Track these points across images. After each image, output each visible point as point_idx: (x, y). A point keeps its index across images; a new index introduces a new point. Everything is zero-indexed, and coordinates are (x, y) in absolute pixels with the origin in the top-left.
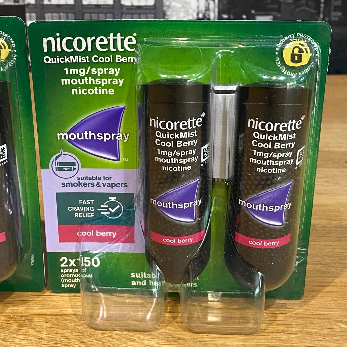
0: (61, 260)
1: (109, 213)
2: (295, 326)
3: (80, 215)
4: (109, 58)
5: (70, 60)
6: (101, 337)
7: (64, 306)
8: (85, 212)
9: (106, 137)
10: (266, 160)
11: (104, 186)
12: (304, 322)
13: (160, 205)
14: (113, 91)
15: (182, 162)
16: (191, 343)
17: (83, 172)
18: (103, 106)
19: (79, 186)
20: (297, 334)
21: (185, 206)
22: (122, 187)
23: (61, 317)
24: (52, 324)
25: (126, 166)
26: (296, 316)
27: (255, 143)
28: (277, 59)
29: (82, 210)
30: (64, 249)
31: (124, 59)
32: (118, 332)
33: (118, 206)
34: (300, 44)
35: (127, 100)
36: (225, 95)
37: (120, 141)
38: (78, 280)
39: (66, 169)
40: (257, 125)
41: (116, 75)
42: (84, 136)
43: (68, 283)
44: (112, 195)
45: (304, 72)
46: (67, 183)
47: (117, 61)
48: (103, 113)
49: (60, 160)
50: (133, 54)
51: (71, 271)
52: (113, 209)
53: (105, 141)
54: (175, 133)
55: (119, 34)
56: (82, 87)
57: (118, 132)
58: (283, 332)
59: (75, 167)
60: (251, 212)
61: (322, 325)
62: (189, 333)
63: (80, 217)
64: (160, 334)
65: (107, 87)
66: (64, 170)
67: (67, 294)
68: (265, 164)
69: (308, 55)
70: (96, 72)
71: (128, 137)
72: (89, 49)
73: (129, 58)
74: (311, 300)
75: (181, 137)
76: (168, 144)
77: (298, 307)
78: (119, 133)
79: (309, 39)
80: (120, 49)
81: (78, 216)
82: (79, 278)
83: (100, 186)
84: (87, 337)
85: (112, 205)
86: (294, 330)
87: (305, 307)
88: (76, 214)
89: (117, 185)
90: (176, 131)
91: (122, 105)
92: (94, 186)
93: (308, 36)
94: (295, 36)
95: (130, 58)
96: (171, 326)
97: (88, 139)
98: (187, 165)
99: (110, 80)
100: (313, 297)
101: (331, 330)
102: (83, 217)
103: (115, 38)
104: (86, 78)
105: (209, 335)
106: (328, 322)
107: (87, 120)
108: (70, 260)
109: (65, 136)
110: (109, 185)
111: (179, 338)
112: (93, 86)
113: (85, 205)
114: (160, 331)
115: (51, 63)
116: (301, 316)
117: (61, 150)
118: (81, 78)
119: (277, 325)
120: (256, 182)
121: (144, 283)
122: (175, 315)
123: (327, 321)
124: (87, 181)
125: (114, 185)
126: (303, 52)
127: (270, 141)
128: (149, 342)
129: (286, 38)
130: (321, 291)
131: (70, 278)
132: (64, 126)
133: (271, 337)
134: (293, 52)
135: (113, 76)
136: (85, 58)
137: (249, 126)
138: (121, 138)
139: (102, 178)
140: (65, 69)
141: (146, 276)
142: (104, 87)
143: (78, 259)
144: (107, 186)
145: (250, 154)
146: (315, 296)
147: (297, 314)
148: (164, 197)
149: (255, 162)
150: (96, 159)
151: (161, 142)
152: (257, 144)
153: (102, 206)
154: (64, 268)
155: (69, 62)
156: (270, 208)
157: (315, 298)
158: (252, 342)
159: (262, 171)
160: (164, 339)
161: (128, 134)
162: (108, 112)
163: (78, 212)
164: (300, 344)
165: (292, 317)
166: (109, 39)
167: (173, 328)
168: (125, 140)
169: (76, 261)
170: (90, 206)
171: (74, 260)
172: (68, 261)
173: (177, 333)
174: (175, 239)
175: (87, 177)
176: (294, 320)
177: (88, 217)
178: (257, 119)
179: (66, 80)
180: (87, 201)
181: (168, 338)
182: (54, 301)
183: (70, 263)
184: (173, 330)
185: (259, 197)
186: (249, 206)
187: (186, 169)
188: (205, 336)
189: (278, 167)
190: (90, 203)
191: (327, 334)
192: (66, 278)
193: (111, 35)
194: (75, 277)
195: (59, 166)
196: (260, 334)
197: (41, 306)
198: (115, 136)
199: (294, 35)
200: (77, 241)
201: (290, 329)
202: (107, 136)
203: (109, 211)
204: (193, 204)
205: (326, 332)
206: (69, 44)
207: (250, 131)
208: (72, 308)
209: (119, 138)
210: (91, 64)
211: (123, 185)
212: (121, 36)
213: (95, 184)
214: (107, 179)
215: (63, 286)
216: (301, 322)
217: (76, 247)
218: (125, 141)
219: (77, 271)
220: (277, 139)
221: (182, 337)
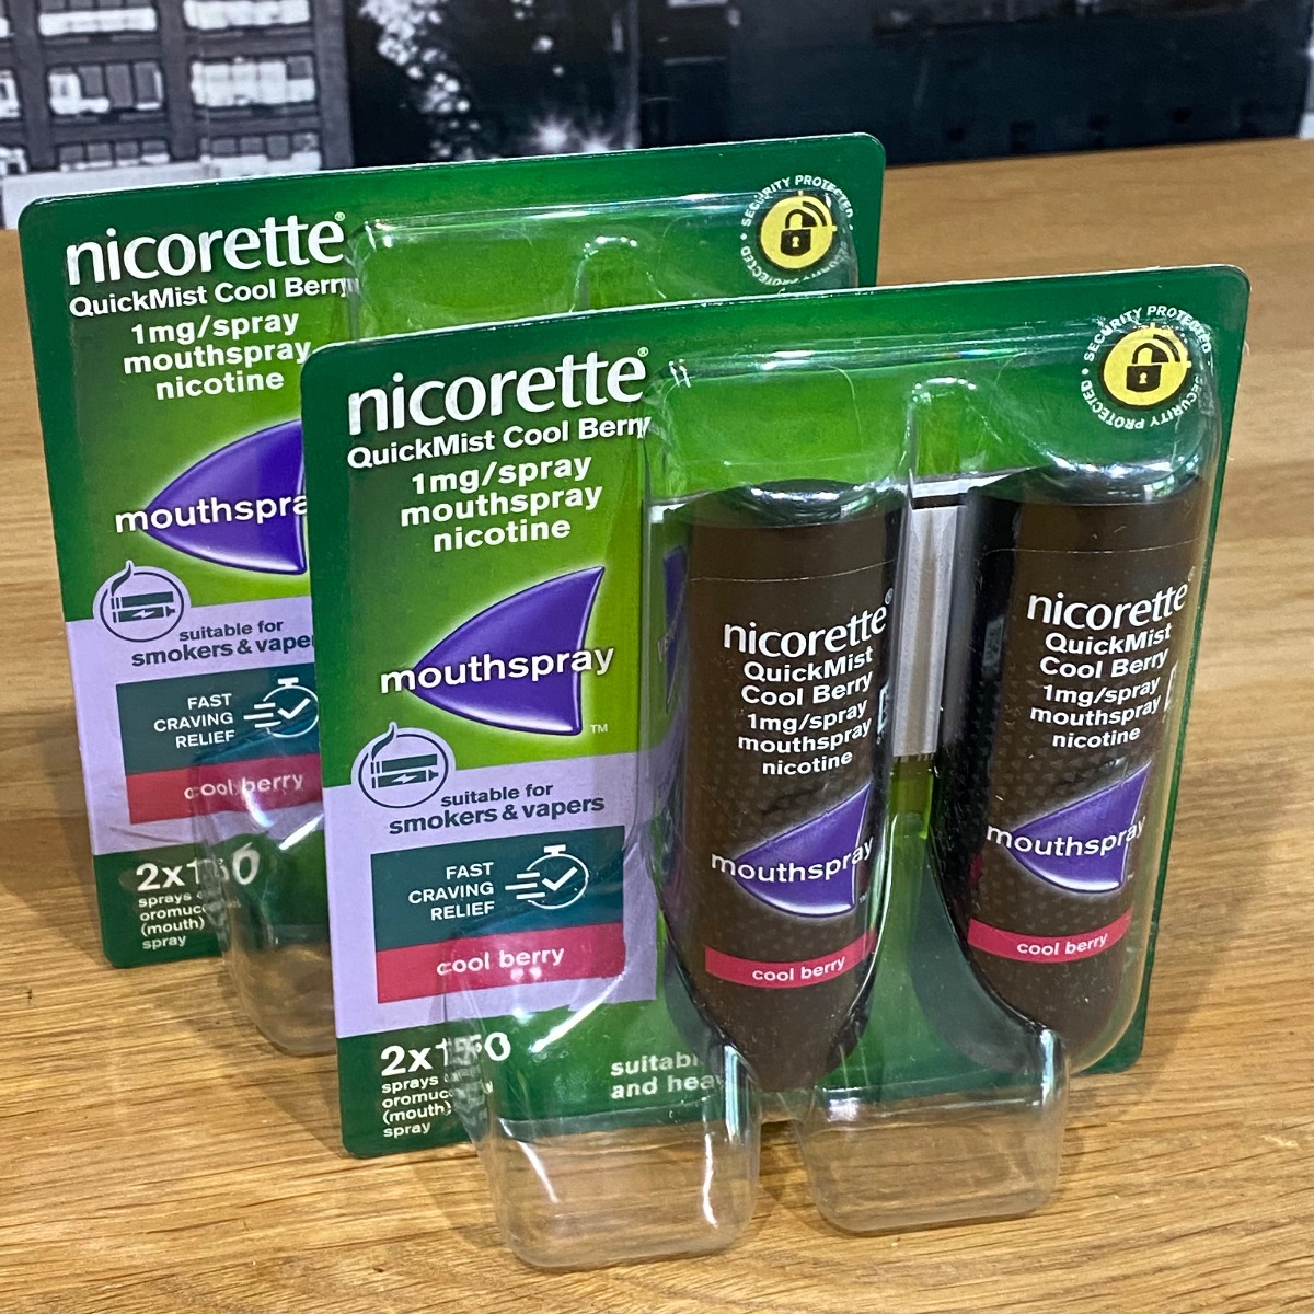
0: (385, 1055)
1: (542, 895)
2: (1143, 1164)
3: (446, 912)
4: (557, 430)
5: (431, 449)
6: (576, 1296)
7: (410, 1202)
8: (463, 902)
9: (538, 667)
10: (1085, 711)
11: (529, 815)
12: (1165, 1145)
13: (749, 874)
14: (567, 526)
15: (827, 744)
16: (859, 1272)
17: (461, 782)
18: (533, 574)
19: (447, 825)
20: (1158, 1192)
21: (828, 871)
22: (585, 810)
23: (419, 1244)
24: (399, 1274)
25: (601, 745)
26: (1138, 1128)
27: (1050, 666)
28: (1086, 386)
29: (454, 896)
30: (394, 1022)
31: (607, 428)
32: (621, 1271)
33: (573, 871)
34: (1156, 337)
35: (612, 549)
36: (931, 513)
37: (583, 676)
38: (437, 1107)
39: (404, 779)
40: (1058, 612)
41: (577, 479)
42: (468, 671)
43: (403, 1123)
44: (554, 839)
45: (1167, 417)
46: (407, 822)
47: (582, 436)
48: (534, 595)
49: (386, 754)
50: (636, 409)
51: (415, 1084)
52: (554, 882)
53: (535, 678)
54: (811, 666)
55: (592, 357)
56: (467, 525)
57: (579, 646)
58: (1118, 1189)
59: (434, 769)
60: (1030, 864)
61: (1221, 1147)
62: (838, 1240)
63: (446, 917)
64: (757, 1255)
65: (549, 516)
66: (400, 783)
67: (401, 1158)
68: (1080, 723)
69: (1181, 367)
70: (513, 477)
71: (608, 659)
72: (496, 410)
73: (621, 423)
74: (1161, 1065)
75: (827, 675)
76: (787, 699)
77: (1133, 1098)
78: (582, 649)
79: (1183, 322)
80: (592, 398)
81: (442, 915)
82: (440, 1102)
83: (514, 816)
84: (530, 1303)
85: (554, 868)
86: (1145, 1178)
87: (1152, 1094)
88: (433, 910)
89: (569, 808)
90: (812, 659)
91: (592, 567)
92: (495, 817)
93: (1182, 312)
94: (1143, 314)
95: (625, 422)
96: (775, 1225)
97: (480, 679)
98: (839, 751)
99: (557, 495)
100: (1165, 1052)
101: (1251, 1162)
102: (459, 915)
103: (580, 367)
104: (481, 497)
105: (903, 1236)
106: (1236, 1136)
107: (479, 625)
108: (413, 1053)
109: (405, 680)
110: (544, 810)
111: (816, 1262)
112: (501, 520)
113: (465, 881)
114: (750, 1247)
115: (370, 465)
116: (1151, 1126)
117: (393, 724)
118: (465, 498)
119: (1089, 1170)
120: (1051, 777)
121: (650, 1088)
122: (774, 1180)
123: (1230, 1132)
124: (473, 808)
125: (559, 809)
126: (1166, 360)
127: (1100, 658)
128: (730, 1289)
129: (1115, 323)
130: (1182, 1031)
131: (412, 1106)
132: (404, 651)
133: (1084, 1215)
134: (1135, 361)
135: (567, 484)
136: (480, 438)
137: (1031, 615)
138: (588, 666)
139: (523, 792)
140: (414, 479)
141: (657, 1064)
142: (537, 519)
143: (438, 1047)
144: (539, 814)
145: (1033, 697)
146: (1169, 1050)
147: (1138, 1121)
148: (766, 851)
149: (1049, 720)
150: (504, 738)
151: (761, 693)
152: (1057, 667)
153: (520, 876)
154: (391, 1079)
155: (429, 455)
156: (1088, 845)
157: (1170, 1056)
158: (1037, 1242)
159: (1070, 745)
160: (774, 1275)
161: (611, 652)
162: (546, 590)
163: (442, 903)
164: (1176, 1226)
165: (1125, 1136)
166: (561, 373)
167: (783, 1230)
168: (600, 669)
169: (433, 1051)
170: (480, 880)
171: (426, 1051)
172: (407, 1054)
173: (803, 1245)
174: (792, 970)
175: (473, 794)
176: (1136, 1146)
177: (474, 914)
178: (1061, 595)
179: (415, 511)
180: (472, 868)
181: (783, 1267)
182: (368, 1188)
183: (413, 1060)
184: (786, 1237)
185: (1056, 819)
186: (1023, 845)
187: (837, 765)
188: (892, 1241)
189: (1119, 728)
190: (480, 872)
191: (1246, 1180)
192: (400, 1108)
193: (569, 359)
194: (430, 1102)
195: (382, 774)
196: (1053, 1210)
197: (337, 1212)
198: (568, 663)
199: (1138, 312)
200: (437, 993)
201: (1132, 1177)
202: (543, 665)
203: (542, 888)
204: (850, 860)
205: (1240, 1170)
206: (433, 403)
207: (1036, 632)
208: (439, 1204)
209: (580, 665)
210: (501, 454)
211: (590, 806)
212: (599, 360)
213: (499, 813)
214: (539, 791)
215: (388, 1133)
216: (1158, 1149)
217: (435, 1007)
218: (599, 673)
219: (434, 1081)
220: (1120, 650)
221: (824, 1255)
